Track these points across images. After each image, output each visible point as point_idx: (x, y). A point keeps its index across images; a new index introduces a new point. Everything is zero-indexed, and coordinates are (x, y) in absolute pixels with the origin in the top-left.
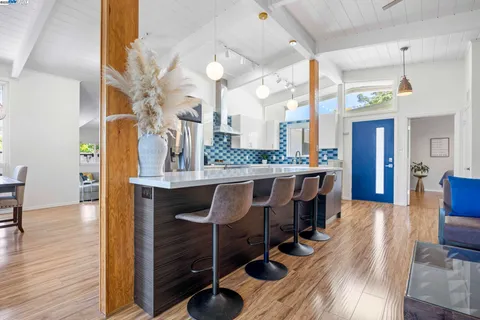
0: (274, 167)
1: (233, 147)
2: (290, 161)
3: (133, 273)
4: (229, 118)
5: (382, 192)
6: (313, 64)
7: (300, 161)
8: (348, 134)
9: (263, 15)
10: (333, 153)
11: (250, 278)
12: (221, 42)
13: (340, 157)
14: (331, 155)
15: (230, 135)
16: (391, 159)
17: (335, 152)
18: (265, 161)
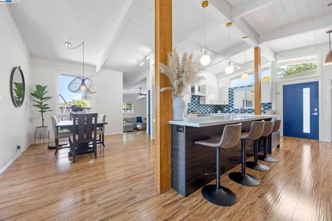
0: (226, 115)
1: (201, 103)
2: (236, 111)
3: (170, 172)
4: (199, 88)
5: (309, 132)
6: (257, 50)
7: (244, 111)
8: (279, 93)
9: (229, 24)
10: (268, 106)
11: (232, 182)
12: (198, 44)
13: (274, 108)
14: (267, 107)
15: (199, 96)
16: (316, 110)
17: (269, 105)
18: (219, 112)
